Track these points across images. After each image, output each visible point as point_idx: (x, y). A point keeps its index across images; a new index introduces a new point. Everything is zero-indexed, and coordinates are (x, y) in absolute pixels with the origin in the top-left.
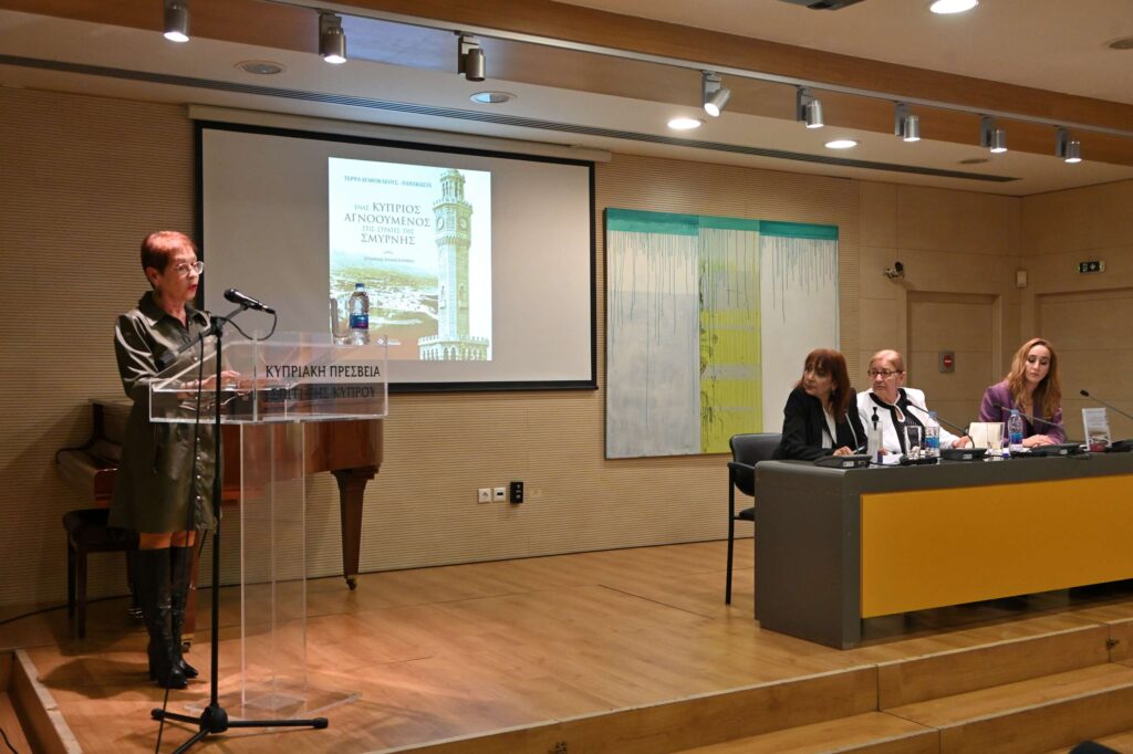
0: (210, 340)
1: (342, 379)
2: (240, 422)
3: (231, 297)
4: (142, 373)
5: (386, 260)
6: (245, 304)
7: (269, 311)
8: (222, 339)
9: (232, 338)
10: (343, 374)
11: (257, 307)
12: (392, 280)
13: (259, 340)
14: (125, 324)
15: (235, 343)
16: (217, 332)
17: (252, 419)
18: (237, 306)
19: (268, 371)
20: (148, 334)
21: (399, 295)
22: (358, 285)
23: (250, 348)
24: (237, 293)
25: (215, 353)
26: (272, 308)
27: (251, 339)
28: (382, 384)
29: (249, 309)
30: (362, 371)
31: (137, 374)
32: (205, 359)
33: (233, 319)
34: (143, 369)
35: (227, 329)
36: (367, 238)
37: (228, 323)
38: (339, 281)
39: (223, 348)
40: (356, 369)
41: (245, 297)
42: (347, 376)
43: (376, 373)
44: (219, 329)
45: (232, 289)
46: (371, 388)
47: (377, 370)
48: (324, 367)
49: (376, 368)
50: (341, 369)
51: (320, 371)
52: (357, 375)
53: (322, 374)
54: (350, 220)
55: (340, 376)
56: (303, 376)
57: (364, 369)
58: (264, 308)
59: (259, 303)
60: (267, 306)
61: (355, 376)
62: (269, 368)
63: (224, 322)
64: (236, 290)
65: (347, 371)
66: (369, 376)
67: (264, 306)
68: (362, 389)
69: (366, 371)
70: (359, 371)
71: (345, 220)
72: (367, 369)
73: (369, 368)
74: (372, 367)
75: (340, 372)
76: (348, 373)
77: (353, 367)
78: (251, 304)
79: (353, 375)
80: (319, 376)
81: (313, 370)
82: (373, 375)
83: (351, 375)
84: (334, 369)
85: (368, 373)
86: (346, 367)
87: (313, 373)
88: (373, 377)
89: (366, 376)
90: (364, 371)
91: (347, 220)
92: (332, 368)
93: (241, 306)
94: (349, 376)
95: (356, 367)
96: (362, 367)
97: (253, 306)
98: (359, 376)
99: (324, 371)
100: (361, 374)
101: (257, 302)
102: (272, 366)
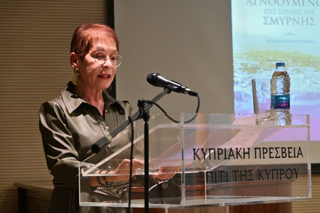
0: (139, 124)
1: (267, 161)
2: (166, 206)
3: (153, 81)
4: (64, 152)
5: (288, 41)
6: (168, 87)
7: (191, 93)
8: (149, 123)
9: (158, 121)
10: (267, 155)
11: (180, 90)
12: (294, 61)
13: (185, 123)
15: (160, 126)
16: (145, 116)
17: (179, 202)
18: (161, 90)
19: (195, 154)
21: (301, 76)
22: (278, 65)
23: (176, 132)
24: (159, 77)
25: (143, 136)
26: (194, 90)
28: (305, 165)
29: (173, 93)
30: (285, 152)
31: (61, 152)
32: (135, 142)
33: (157, 103)
34: (65, 148)
35: (153, 111)
36: (269, 21)
37: (154, 105)
39: (150, 131)
40: (280, 150)
41: (167, 81)
42: (270, 157)
43: (299, 154)
44: (146, 113)
45: (154, 73)
46: (295, 169)
47: (300, 151)
48: (249, 149)
49: (299, 148)
50: (265, 151)
51: (244, 153)
52: (281, 156)
53: (246, 155)
54: (252, 4)
55: (264, 157)
56: (229, 158)
57: (287, 150)
58: (187, 91)
59: (181, 86)
60: (189, 89)
61: (279, 157)
62: (196, 151)
63: (150, 105)
64: (158, 74)
65: (270, 153)
66: (292, 157)
67: (186, 89)
68: (286, 170)
69: (289, 152)
70: (283, 152)
71: (247, 4)
72: (290, 150)
73: (292, 149)
74: (294, 148)
75: (264, 153)
76: (271, 154)
77: (276, 148)
78: (173, 87)
79: (277, 156)
80: (244, 158)
81: (238, 152)
82: (296, 156)
83: (275, 157)
84: (258, 151)
85: (291, 155)
86: (270, 148)
87: (238, 155)
88: (296, 158)
89: (289, 157)
90: (287, 152)
91: (249, 4)
92: (257, 150)
93: (164, 89)
94: (273, 157)
95: (279, 148)
96: (286, 148)
97: (176, 88)
98: (283, 157)
99: (248, 153)
100: (284, 155)
101: (180, 85)
102: (199, 149)
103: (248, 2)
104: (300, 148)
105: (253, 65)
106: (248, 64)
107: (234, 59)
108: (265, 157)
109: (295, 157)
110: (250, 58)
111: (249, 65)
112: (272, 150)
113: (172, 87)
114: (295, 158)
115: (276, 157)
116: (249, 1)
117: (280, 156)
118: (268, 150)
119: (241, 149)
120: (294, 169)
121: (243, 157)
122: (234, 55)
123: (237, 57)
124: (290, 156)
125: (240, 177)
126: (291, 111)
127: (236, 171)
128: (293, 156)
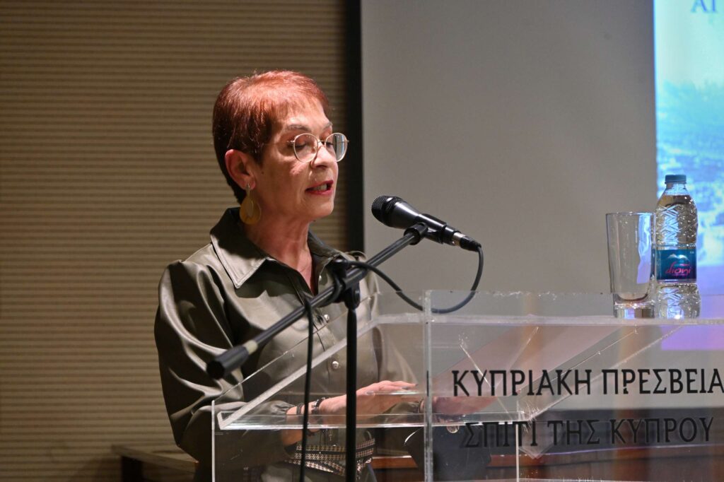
1: (632, 401)
3: (386, 213)
4: (209, 392)
6: (414, 230)
7: (466, 244)
10: (633, 388)
11: (442, 236)
13: (435, 311)
14: (182, 282)
15: (385, 319)
16: (348, 297)
18: (399, 233)
19: (458, 383)
20: (228, 303)
22: (671, 179)
24: (399, 205)
26: (473, 238)
27: (420, 308)
29: (425, 241)
30: (679, 379)
33: (378, 268)
38: (679, 159)
39: (361, 331)
40: (665, 376)
41: (416, 214)
42: (642, 392)
43: (713, 384)
44: (350, 289)
45: (388, 197)
46: (703, 420)
47: (716, 378)
48: (588, 372)
49: (713, 372)
50: (629, 376)
51: (578, 382)
52: (669, 390)
53: (583, 387)
54: (705, 9)
55: (625, 392)
56: (539, 393)
57: (684, 375)
58: (457, 239)
59: (444, 227)
60: (463, 234)
61: (664, 392)
62: (459, 376)
63: (360, 273)
64: (396, 199)
65: (642, 381)
66: (696, 392)
67: (456, 234)
68: (680, 422)
69: (689, 381)
70: (672, 381)
71: (694, 10)
72: (692, 375)
73: (696, 373)
74: (703, 371)
75: (626, 382)
76: (644, 384)
77: (656, 371)
78: (427, 229)
79: (658, 389)
80: (577, 392)
81: (562, 378)
82: (707, 388)
83: (652, 390)
84: (611, 377)
85: (695, 386)
86: (641, 371)
87: (562, 386)
88: (707, 394)
89: (689, 391)
90: (684, 380)
91: (699, 9)
92: (608, 374)
93: (405, 233)
94: (648, 392)
95: (664, 370)
96: (681, 370)
97: (433, 233)
98: (673, 391)
99: (588, 382)
100: (677, 387)
101: (442, 226)
102: (466, 372)
103: (696, 4)
104: (716, 372)
105: (707, 159)
106: (693, 157)
107: (661, 145)
108: (628, 390)
109: (703, 391)
110: (700, 143)
111: (697, 160)
112: (645, 376)
113: (425, 229)
114: (703, 394)
115: (656, 392)
116: (699, 2)
117: (665, 389)
118: (637, 375)
119: (569, 371)
120: (700, 419)
121: (573, 390)
122: (660, 136)
123: (666, 141)
124: (692, 389)
125: (566, 435)
126: (698, 287)
127: (555, 423)
128: (699, 389)
